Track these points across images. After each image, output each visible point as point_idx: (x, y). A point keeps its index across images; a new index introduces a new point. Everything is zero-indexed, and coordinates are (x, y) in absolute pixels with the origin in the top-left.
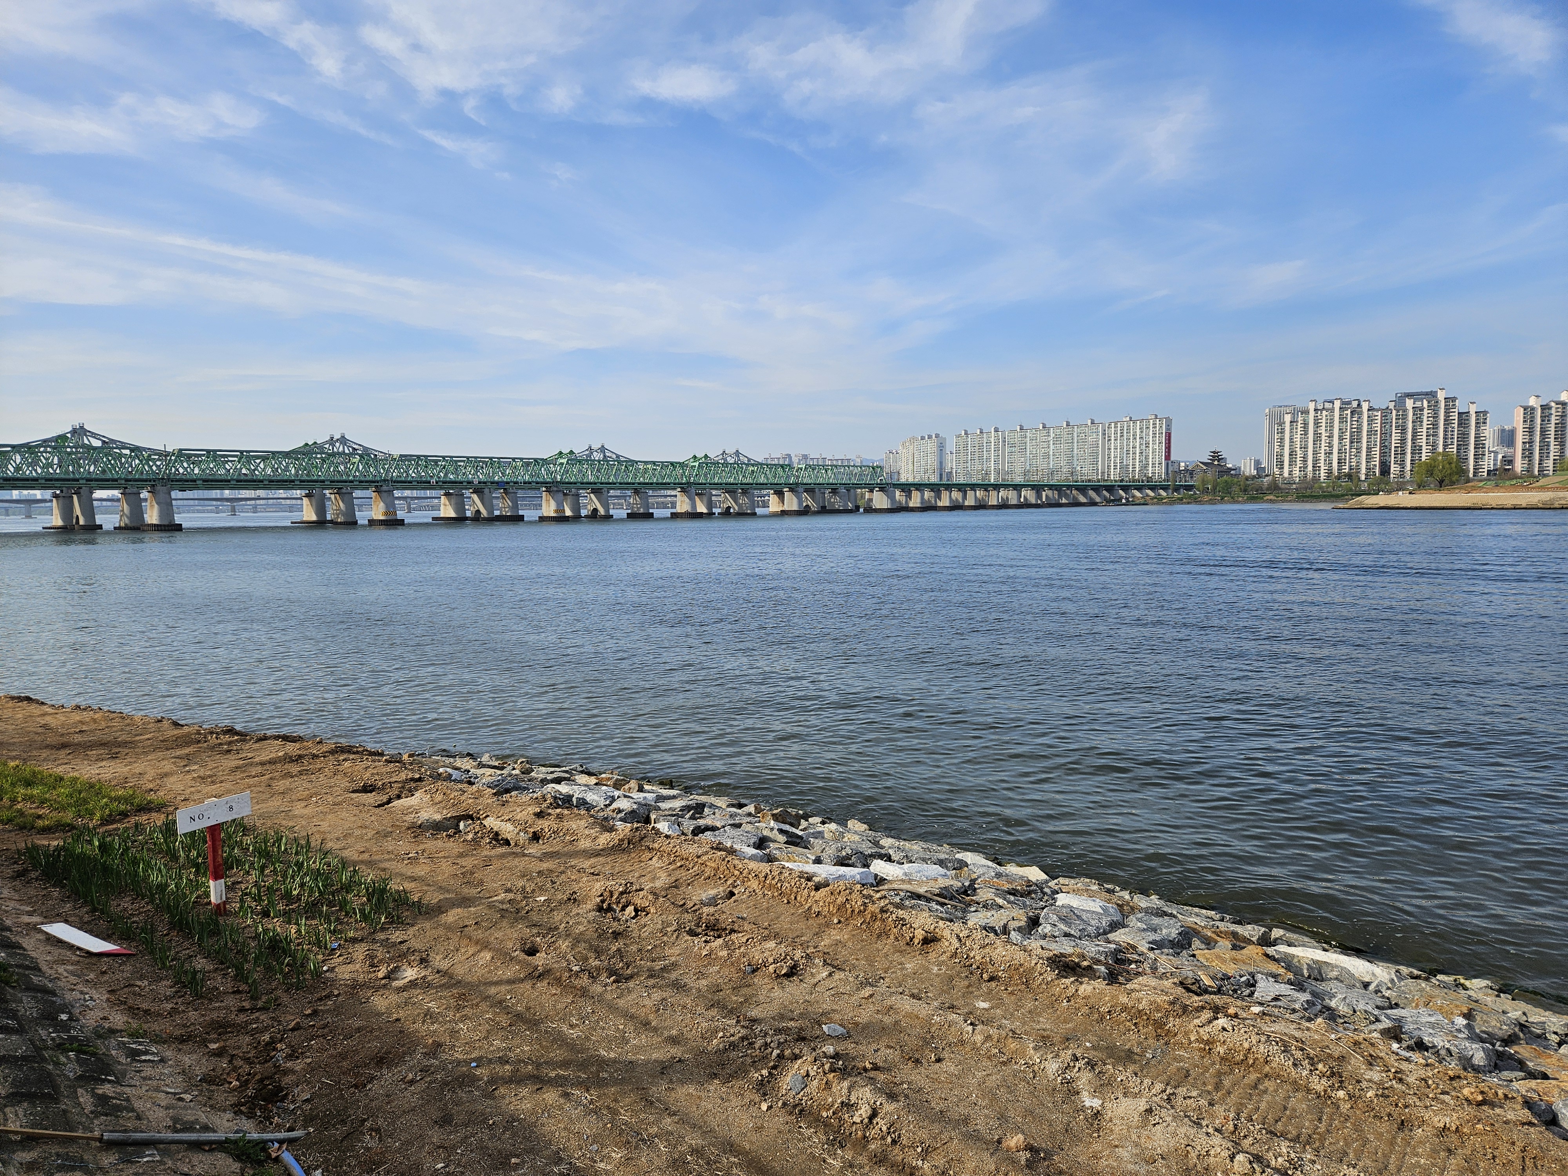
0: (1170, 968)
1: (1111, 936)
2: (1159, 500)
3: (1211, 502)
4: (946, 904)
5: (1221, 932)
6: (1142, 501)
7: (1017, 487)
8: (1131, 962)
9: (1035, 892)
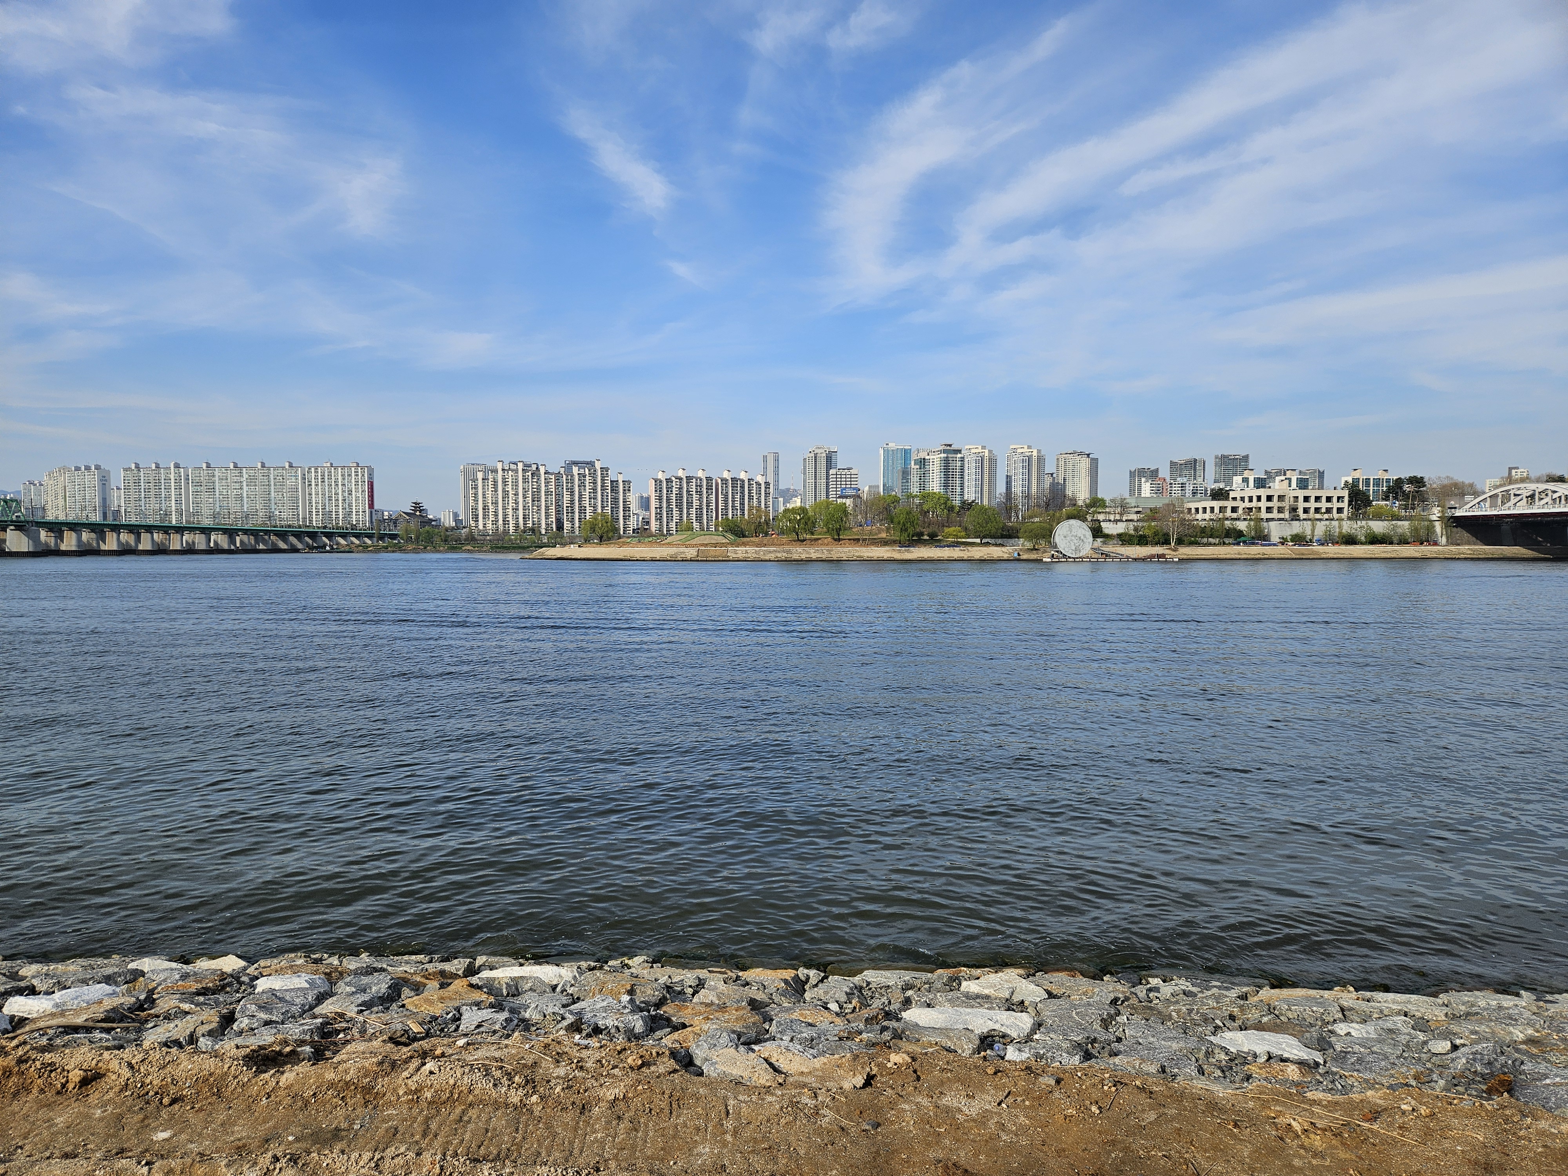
0: (379, 1026)
1: (317, 1011)
2: (365, 548)
3: (415, 551)
4: (114, 1029)
5: (429, 974)
6: (347, 549)
7: (206, 531)
8: (338, 1032)
9: (230, 984)
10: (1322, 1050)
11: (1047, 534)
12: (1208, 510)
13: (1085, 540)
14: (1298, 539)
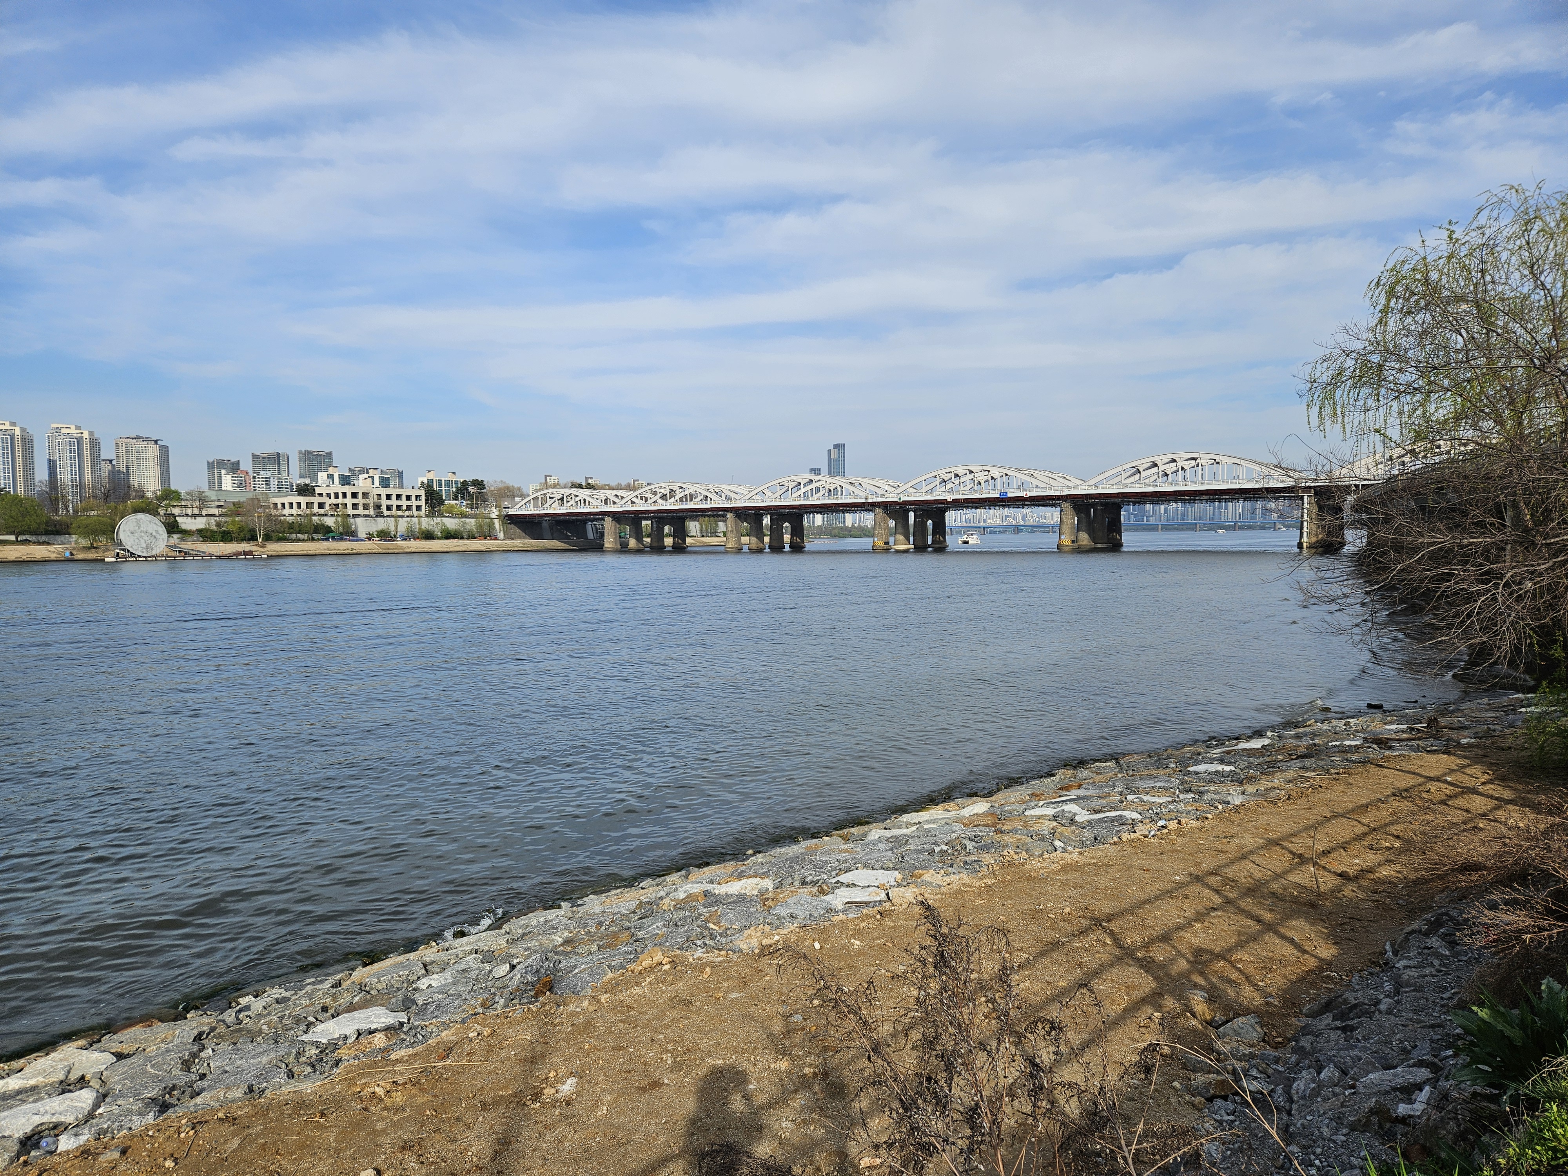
10: (407, 1009)
11: (109, 530)
12: (295, 505)
13: (158, 536)
14: (384, 535)
